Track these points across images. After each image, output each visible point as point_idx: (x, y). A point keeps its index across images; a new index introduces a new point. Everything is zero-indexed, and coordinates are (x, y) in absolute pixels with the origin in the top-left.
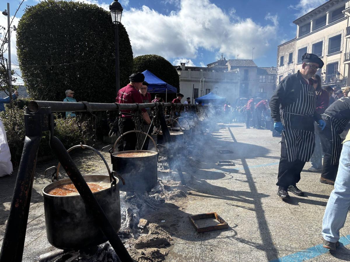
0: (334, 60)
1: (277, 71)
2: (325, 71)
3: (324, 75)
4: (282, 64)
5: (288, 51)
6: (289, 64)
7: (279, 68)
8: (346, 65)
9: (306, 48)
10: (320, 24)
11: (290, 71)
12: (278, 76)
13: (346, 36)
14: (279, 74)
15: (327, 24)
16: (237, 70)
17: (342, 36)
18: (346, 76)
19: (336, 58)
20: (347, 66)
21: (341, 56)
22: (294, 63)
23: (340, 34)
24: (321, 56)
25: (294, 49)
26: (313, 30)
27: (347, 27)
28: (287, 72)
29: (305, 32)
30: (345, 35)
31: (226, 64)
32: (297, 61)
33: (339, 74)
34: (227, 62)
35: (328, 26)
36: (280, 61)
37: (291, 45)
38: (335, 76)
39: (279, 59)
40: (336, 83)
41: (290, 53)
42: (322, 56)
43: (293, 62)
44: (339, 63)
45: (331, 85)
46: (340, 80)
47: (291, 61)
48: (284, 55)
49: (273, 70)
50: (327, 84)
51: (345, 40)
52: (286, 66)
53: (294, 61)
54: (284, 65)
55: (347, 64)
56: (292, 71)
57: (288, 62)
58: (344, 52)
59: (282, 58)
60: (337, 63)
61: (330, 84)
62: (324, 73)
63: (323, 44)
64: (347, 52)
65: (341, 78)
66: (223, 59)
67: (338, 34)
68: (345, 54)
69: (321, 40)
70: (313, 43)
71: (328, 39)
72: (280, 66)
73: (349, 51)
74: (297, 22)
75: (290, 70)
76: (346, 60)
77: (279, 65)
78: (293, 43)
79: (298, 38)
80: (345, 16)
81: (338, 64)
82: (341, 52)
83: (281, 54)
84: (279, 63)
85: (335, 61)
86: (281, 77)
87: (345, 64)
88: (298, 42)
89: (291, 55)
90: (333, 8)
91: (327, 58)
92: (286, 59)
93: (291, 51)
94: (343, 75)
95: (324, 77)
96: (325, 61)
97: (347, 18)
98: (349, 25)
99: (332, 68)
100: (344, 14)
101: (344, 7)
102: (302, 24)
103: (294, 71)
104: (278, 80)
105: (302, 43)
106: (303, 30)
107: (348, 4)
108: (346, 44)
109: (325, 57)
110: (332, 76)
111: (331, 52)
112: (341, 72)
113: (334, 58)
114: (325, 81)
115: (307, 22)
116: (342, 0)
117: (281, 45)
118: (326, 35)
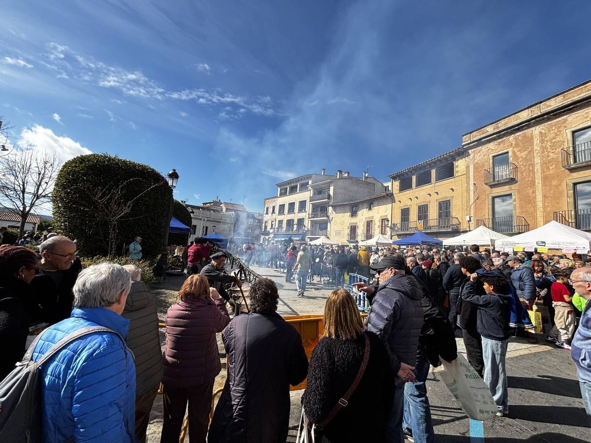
1: (263, 218)
4: (267, 213)
5: (272, 204)
6: (272, 214)
9: (284, 205)
10: (293, 190)
14: (265, 220)
15: (298, 191)
16: (232, 213)
17: (307, 201)
18: (309, 228)
20: (310, 221)
21: (306, 214)
22: (276, 214)
24: (294, 212)
25: (276, 203)
26: (289, 193)
29: (283, 194)
31: (221, 206)
32: (278, 213)
33: (305, 226)
34: (222, 203)
35: (298, 193)
37: (275, 200)
38: (303, 227)
39: (265, 209)
41: (273, 206)
45: (300, 233)
46: (305, 231)
47: (273, 212)
48: (269, 207)
49: (259, 215)
51: (309, 204)
52: (270, 214)
53: (276, 212)
57: (271, 212)
58: (308, 212)
59: (267, 208)
60: (304, 219)
63: (295, 204)
65: (306, 229)
66: (218, 201)
67: (304, 200)
68: (309, 214)
69: (294, 201)
70: (289, 203)
71: (298, 202)
72: (265, 214)
74: (279, 185)
75: (273, 218)
76: (309, 218)
79: (279, 196)
82: (306, 212)
83: (267, 206)
84: (265, 212)
85: (302, 217)
87: (308, 220)
88: (279, 199)
89: (274, 208)
90: (302, 182)
91: (298, 214)
92: (271, 210)
93: (274, 204)
94: (307, 227)
95: (295, 226)
96: (296, 216)
97: (310, 190)
98: (311, 195)
99: (301, 221)
100: (308, 188)
101: (308, 183)
102: (282, 188)
103: (275, 220)
104: (264, 225)
105: (281, 200)
106: (283, 191)
107: (310, 182)
108: (309, 207)
109: (296, 214)
110: (300, 227)
111: (300, 211)
112: (306, 225)
113: (302, 215)
114: (296, 230)
115: (286, 187)
116: (308, 178)
117: (268, 199)
118: (297, 198)
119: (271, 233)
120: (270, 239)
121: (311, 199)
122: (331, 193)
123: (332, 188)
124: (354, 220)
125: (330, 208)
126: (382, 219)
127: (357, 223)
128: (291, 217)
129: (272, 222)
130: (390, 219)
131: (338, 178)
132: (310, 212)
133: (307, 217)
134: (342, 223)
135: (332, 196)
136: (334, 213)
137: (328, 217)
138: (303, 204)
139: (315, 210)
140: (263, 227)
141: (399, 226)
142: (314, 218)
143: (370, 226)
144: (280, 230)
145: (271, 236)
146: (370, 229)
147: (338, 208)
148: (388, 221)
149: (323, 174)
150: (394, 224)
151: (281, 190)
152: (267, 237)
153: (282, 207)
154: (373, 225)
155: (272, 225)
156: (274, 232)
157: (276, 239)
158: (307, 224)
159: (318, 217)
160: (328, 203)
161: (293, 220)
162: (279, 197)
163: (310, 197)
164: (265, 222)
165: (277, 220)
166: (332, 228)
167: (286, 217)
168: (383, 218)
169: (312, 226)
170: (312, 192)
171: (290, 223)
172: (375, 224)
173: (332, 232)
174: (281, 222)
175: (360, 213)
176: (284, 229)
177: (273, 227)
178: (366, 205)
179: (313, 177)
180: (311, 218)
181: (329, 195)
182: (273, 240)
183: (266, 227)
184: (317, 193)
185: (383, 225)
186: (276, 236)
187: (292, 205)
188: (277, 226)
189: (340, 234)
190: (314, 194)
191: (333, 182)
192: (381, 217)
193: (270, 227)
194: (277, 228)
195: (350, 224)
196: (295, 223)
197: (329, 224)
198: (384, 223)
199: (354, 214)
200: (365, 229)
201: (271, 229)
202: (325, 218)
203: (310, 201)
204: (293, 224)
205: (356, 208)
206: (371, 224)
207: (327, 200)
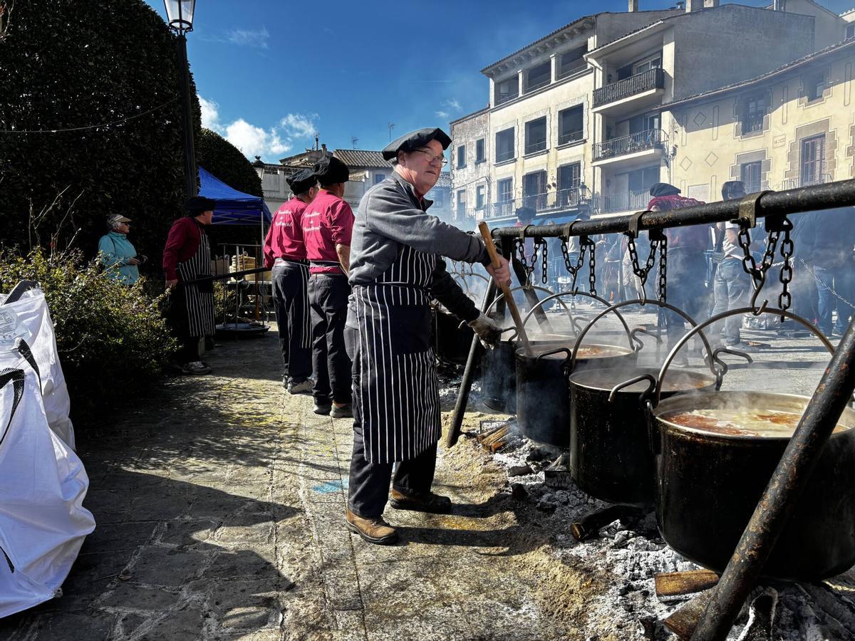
0: (571, 158)
1: (451, 181)
2: (555, 182)
3: (554, 190)
4: (462, 164)
5: (474, 134)
6: (477, 163)
7: (455, 172)
8: (596, 168)
9: (513, 130)
10: (538, 80)
11: (481, 181)
12: (455, 192)
13: (593, 108)
14: (456, 186)
15: (553, 81)
16: (365, 176)
17: (585, 107)
18: (598, 192)
19: (576, 154)
20: (598, 171)
21: (585, 149)
22: (488, 162)
23: (580, 103)
24: (545, 148)
25: (486, 130)
26: (524, 91)
27: (593, 89)
28: (475, 183)
29: (507, 95)
30: (591, 106)
32: (495, 158)
33: (584, 187)
35: (555, 86)
36: (456, 157)
37: (480, 123)
38: (576, 190)
39: (456, 153)
41: (478, 139)
42: (547, 148)
43: (485, 161)
44: (582, 164)
45: (570, 210)
47: (480, 158)
48: (465, 144)
50: (561, 209)
51: (591, 115)
52: (470, 166)
53: (487, 157)
54: (466, 166)
55: (598, 166)
56: (484, 180)
57: (475, 159)
58: (590, 142)
59: (462, 150)
60: (578, 164)
61: (568, 208)
62: (554, 185)
63: (548, 122)
64: (596, 142)
65: (588, 196)
67: (576, 103)
68: (594, 145)
69: (541, 115)
70: (527, 121)
71: (557, 114)
72: (457, 169)
73: (601, 140)
74: (491, 72)
75: (480, 177)
76: (596, 159)
77: (456, 165)
78: (482, 117)
79: (492, 106)
80: (589, 66)
81: (580, 166)
82: (585, 142)
83: (458, 142)
84: (456, 162)
85: (573, 160)
86: (462, 194)
87: (594, 167)
88: (493, 115)
89: (480, 146)
90: (563, 48)
91: (557, 153)
92: (471, 154)
93: (480, 134)
94: (591, 189)
95: (552, 195)
96: (551, 160)
97: (593, 70)
98: (599, 85)
99: (568, 174)
100: (586, 63)
101: (584, 48)
102: (499, 79)
103: (489, 180)
104: (455, 200)
105: (502, 118)
106: (503, 90)
107: (592, 42)
108: (593, 125)
109: (553, 152)
110: (569, 193)
111: (564, 141)
112: (589, 183)
113: (570, 154)
114: (557, 204)
115: (512, 73)
116: (582, 30)
117: (458, 121)
118: (552, 104)
121: (599, 98)
122: (668, 65)
123: (669, 51)
124: (752, 144)
125: (667, 117)
127: (763, 153)
128: (536, 163)
129: (479, 188)
131: (688, 10)
132: (599, 140)
133: (590, 155)
134: (711, 159)
135: (671, 73)
136: (681, 130)
137: (659, 146)
138: (571, 120)
139: (613, 133)
140: (455, 209)
142: (613, 155)
143: (813, 157)
144: (505, 207)
146: (813, 165)
147: (692, 115)
149: (631, 9)
151: (497, 85)
153: (506, 138)
154: (827, 151)
155: (480, 198)
156: (488, 217)
158: (591, 178)
159: (626, 153)
160: (658, 100)
161: (543, 174)
162: (493, 110)
163: (595, 91)
164: (459, 192)
165: (495, 180)
167: (520, 168)
169: (607, 182)
170: (599, 74)
171: (534, 181)
172: (834, 145)
174: (506, 184)
175: (775, 117)
177: (485, 201)
178: (798, 86)
179: (602, 22)
180: (605, 157)
181: (661, 74)
183: (462, 205)
184: (615, 75)
187: (536, 127)
188: (494, 199)
190: (608, 79)
191: (671, 27)
193: (474, 204)
194: (496, 205)
195: (739, 157)
196: (550, 182)
197: (663, 170)
199: (752, 123)
200: (797, 166)
201: (478, 208)
202: (652, 151)
203: (595, 106)
204: (545, 187)
205: (760, 102)
206: (819, 148)
207: (653, 91)
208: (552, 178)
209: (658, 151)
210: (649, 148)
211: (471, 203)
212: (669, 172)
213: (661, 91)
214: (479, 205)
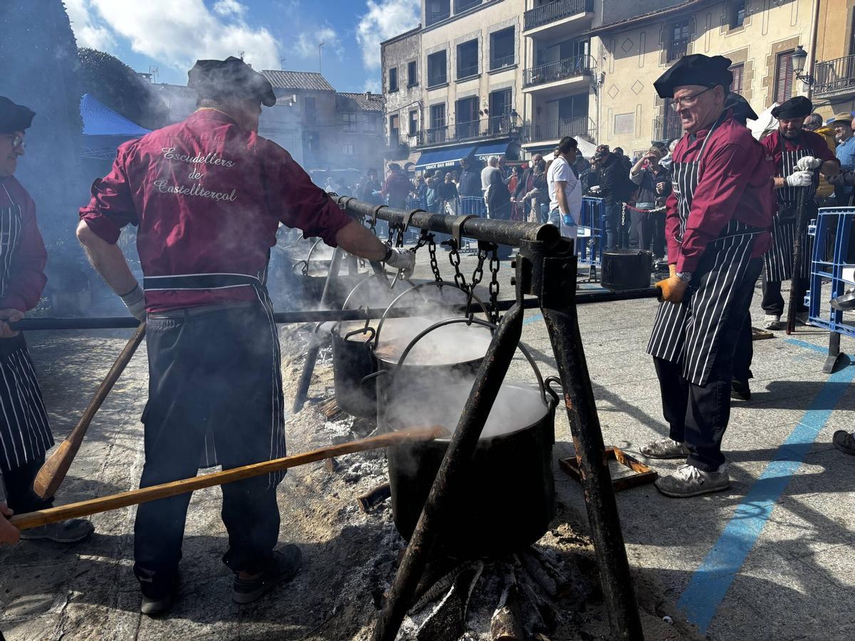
0: (503, 83)
1: (384, 104)
2: (487, 108)
3: (486, 116)
4: (394, 88)
5: (406, 56)
6: (409, 87)
7: (387, 96)
8: (527, 94)
9: (444, 52)
11: (413, 105)
12: (388, 117)
13: (524, 31)
14: (389, 110)
16: (292, 100)
17: (516, 30)
18: (529, 120)
19: (508, 79)
20: (529, 97)
21: (516, 75)
22: (420, 86)
23: (512, 25)
24: (477, 72)
25: (418, 53)
26: (456, 11)
27: (524, 11)
28: (407, 107)
29: (438, 16)
30: (522, 29)
32: (427, 81)
33: (515, 114)
35: (487, 6)
36: (388, 79)
37: (411, 44)
38: (507, 118)
39: (387, 74)
40: (510, 134)
41: (409, 62)
42: (479, 73)
43: (417, 85)
44: (513, 90)
45: (502, 138)
46: (516, 128)
47: (413, 82)
48: (396, 66)
49: (370, 99)
50: (493, 137)
51: (522, 39)
52: (403, 91)
53: (419, 81)
54: (398, 90)
55: (528, 92)
56: (417, 104)
57: (407, 82)
58: (521, 67)
59: (394, 72)
60: (509, 90)
61: (499, 136)
62: (486, 111)
63: (479, 45)
64: (527, 68)
65: (519, 123)
67: (508, 25)
68: (525, 71)
69: (473, 37)
70: (459, 43)
71: (489, 36)
72: (390, 92)
73: (531, 66)
75: (412, 101)
76: (527, 85)
77: (388, 89)
78: (414, 38)
79: (424, 27)
81: (511, 92)
82: (516, 67)
83: (390, 64)
84: (388, 85)
85: (503, 87)
86: (395, 119)
87: (525, 93)
88: (424, 36)
89: (412, 67)
91: (488, 78)
92: (403, 77)
93: (411, 56)
94: (522, 116)
95: (484, 120)
96: (483, 86)
98: (531, 7)
99: (500, 99)
103: (421, 105)
104: (388, 126)
105: (434, 40)
106: (434, 11)
108: (524, 50)
109: (485, 76)
110: (500, 121)
111: (496, 67)
112: (520, 110)
113: (501, 80)
114: (489, 131)
117: (389, 42)
118: (484, 26)
119: (415, 149)
120: (411, 168)
121: (531, 20)
125: (596, 42)
126: (780, 55)
128: (468, 88)
129: (412, 113)
130: (808, 49)
132: (530, 65)
133: (520, 83)
134: (637, 87)
136: (610, 57)
137: (588, 73)
138: (503, 42)
139: (544, 58)
140: (388, 134)
141: (840, 69)
142: (542, 82)
144: (438, 134)
145: (415, 157)
147: (620, 41)
148: (803, 54)
150: (823, 65)
151: (428, 5)
152: (402, 164)
153: (438, 60)
154: (744, 81)
155: (413, 124)
156: (420, 143)
157: (429, 166)
158: (522, 105)
159: (555, 79)
160: (585, 24)
161: (475, 100)
162: (425, 31)
163: (527, 14)
164: (392, 118)
165: (427, 104)
166: (603, 110)
167: (451, 94)
168: (780, 49)
169: (537, 110)
171: (467, 107)
172: (751, 76)
173: (603, 120)
174: (438, 110)
175: (698, 45)
176: (451, 132)
177: (419, 128)
178: (720, 14)
180: (535, 83)
182: (422, 169)
183: (395, 131)
185: (783, 75)
186: (428, 155)
187: (468, 51)
188: (427, 126)
189: (630, 127)
190: (539, 1)
192: (775, 46)
193: (407, 130)
194: (429, 131)
196: (482, 108)
197: (592, 98)
198: (783, 68)
199: (676, 50)
201: (411, 135)
202: (580, 78)
203: (526, 29)
204: (477, 113)
205: (685, 29)
206: (737, 77)
207: (582, 15)
208: (484, 104)
209: (588, 78)
210: (579, 74)
211: (405, 130)
212: (597, 101)
213: (591, 15)
214: (413, 132)
